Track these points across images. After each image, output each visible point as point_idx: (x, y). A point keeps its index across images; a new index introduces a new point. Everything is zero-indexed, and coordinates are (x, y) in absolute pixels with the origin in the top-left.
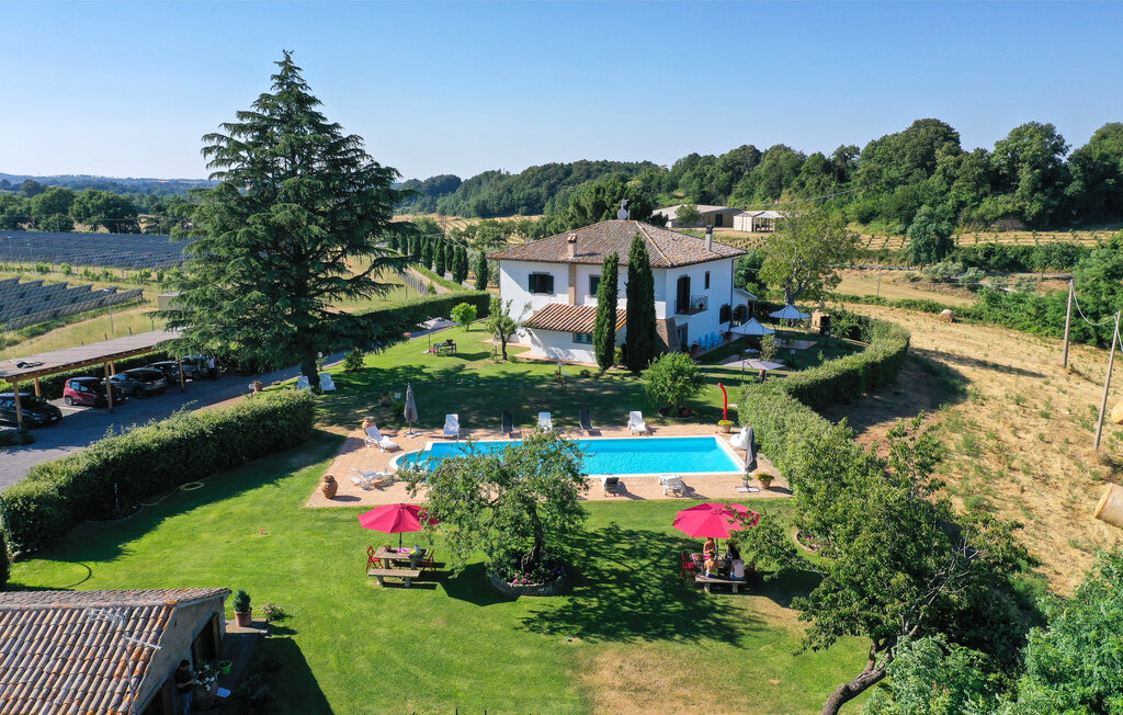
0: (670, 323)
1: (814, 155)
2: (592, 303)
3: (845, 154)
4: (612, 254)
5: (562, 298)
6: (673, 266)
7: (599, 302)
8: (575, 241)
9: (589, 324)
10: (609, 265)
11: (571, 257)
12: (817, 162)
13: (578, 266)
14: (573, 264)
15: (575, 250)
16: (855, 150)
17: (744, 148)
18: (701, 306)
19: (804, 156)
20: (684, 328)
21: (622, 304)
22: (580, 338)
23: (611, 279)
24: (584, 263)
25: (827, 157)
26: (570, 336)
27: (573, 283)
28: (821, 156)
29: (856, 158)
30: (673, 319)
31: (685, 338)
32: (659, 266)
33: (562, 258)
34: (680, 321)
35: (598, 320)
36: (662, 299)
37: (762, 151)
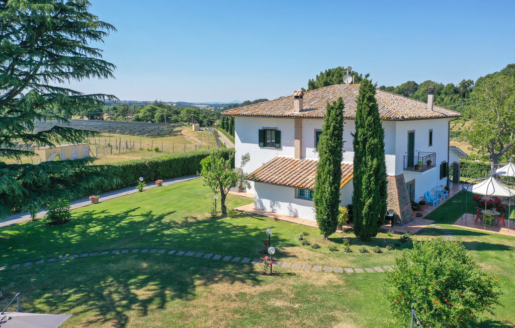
0: (399, 179)
1: (449, 84)
2: (313, 156)
3: (465, 84)
4: (336, 99)
5: (288, 152)
6: (403, 119)
7: (321, 155)
8: (301, 97)
9: (310, 180)
10: (333, 112)
11: (297, 113)
12: (450, 89)
13: (304, 121)
14: (297, 118)
15: (301, 105)
16: (472, 82)
17: (409, 82)
18: (429, 162)
19: (443, 86)
20: (412, 185)
21: (348, 159)
22: (302, 194)
23: (335, 128)
24: (308, 117)
25: (455, 86)
26: (292, 192)
27: (299, 135)
28: (452, 85)
29: (472, 86)
30: (402, 175)
31: (412, 194)
32: (389, 119)
33: (288, 113)
34: (409, 177)
35: (319, 177)
36: (392, 152)
37: (419, 84)
